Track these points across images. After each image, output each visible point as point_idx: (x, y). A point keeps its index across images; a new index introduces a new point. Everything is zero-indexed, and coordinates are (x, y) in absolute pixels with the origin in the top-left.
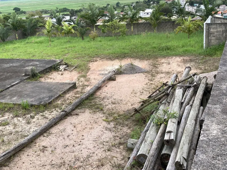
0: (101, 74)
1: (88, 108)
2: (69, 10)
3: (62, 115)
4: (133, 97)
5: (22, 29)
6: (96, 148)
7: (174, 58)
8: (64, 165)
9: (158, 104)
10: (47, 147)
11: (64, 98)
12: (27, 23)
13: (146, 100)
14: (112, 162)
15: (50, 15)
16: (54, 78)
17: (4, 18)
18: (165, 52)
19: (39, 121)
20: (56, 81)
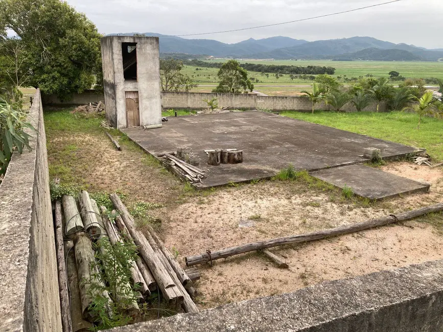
1: (433, 225)
3: (388, 220)
10: (350, 250)
11: (403, 200)
12: (397, 94)
16: (402, 170)
17: (370, 83)
19: (356, 216)
20: (403, 175)
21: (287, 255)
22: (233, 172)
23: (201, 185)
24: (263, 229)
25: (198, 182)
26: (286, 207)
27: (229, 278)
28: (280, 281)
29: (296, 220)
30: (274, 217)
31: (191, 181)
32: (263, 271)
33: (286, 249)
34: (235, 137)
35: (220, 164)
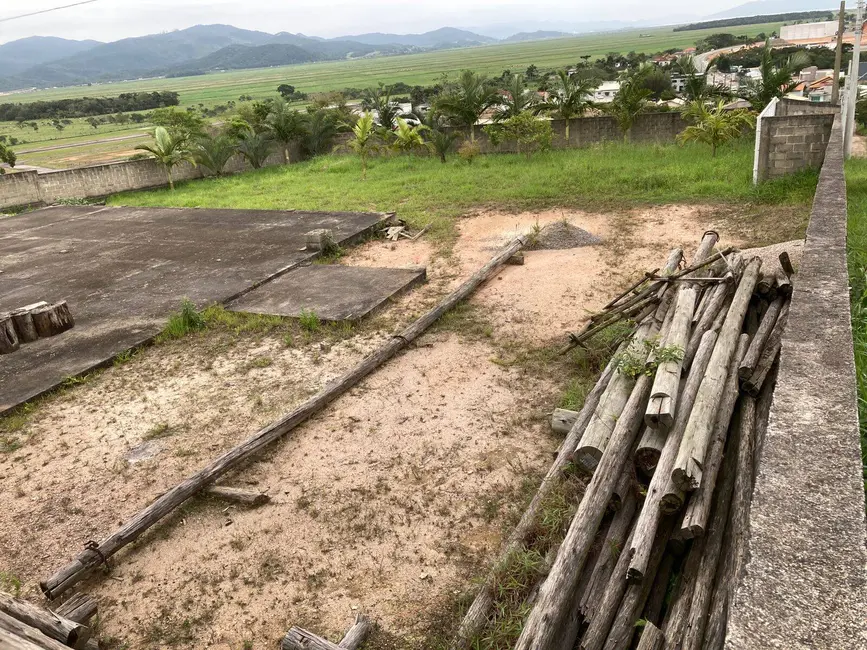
0: (486, 249)
1: (454, 331)
2: (411, 87)
3: (394, 347)
4: (567, 305)
5: (300, 138)
6: (474, 427)
7: (675, 207)
8: (399, 464)
9: (632, 326)
10: (359, 421)
11: (399, 305)
12: (311, 124)
13: (601, 316)
14: (515, 462)
15: (363, 103)
16: (376, 256)
17: (257, 111)
18: (651, 192)
19: (341, 359)
20: (380, 265)
21: (256, 478)
22: (61, 354)
24: (186, 448)
26: (211, 386)
27: (161, 576)
28: (267, 532)
29: (242, 405)
30: (196, 416)
32: (224, 529)
33: (249, 466)
34: (28, 276)
35: (21, 346)
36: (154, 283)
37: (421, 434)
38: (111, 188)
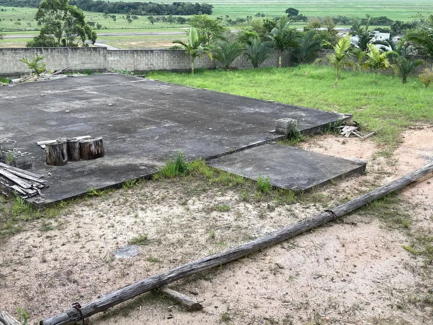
0: (423, 157)
1: (378, 217)
2: (392, 21)
3: (324, 218)
5: (293, 49)
6: (375, 296)
8: (306, 309)
10: (282, 268)
11: (337, 187)
12: (303, 39)
15: (352, 29)
16: (328, 146)
17: (266, 26)
19: (281, 219)
20: (330, 153)
21: (197, 290)
22: (92, 173)
23: (42, 201)
24: (155, 256)
25: (35, 196)
26: (183, 217)
29: (200, 235)
30: (168, 235)
31: (24, 195)
32: (166, 320)
33: (195, 280)
34: (84, 117)
35: (69, 162)
36: (163, 137)
37: (329, 291)
38: (152, 66)
